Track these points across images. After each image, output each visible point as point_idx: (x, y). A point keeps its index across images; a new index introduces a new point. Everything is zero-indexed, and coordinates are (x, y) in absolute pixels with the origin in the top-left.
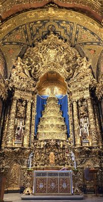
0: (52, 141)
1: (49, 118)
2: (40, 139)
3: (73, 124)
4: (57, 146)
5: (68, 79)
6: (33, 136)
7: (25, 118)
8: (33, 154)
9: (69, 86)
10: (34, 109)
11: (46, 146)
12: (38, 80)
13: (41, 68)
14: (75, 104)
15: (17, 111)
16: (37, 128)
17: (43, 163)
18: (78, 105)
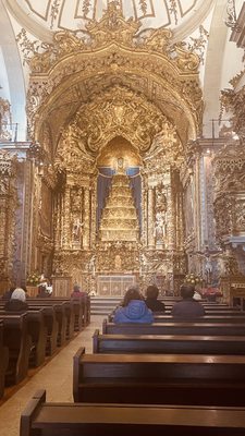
0: (118, 243)
1: (115, 209)
2: (103, 240)
3: (146, 220)
4: (124, 248)
5: (143, 152)
6: (94, 236)
7: (83, 213)
8: (95, 257)
10: (94, 198)
11: (110, 249)
13: (102, 133)
14: (150, 192)
15: (72, 202)
16: (98, 224)
17: (108, 268)
18: (154, 194)
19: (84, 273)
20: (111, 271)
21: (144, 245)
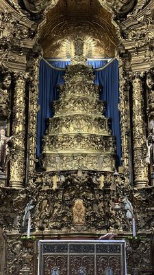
0: (80, 174)
1: (71, 119)
2: (49, 169)
3: (131, 134)
4: (90, 185)
6: (32, 163)
7: (12, 120)
8: (34, 203)
10: (34, 96)
11: (64, 187)
12: (41, 19)
14: (136, 84)
16: (41, 144)
17: (58, 224)
18: (144, 86)
19: (11, 237)
20: (64, 230)
21: (128, 181)
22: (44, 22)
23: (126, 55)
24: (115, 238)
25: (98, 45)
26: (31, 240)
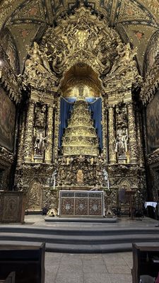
0: (81, 157)
1: (76, 129)
2: (65, 154)
3: (107, 136)
4: (86, 163)
5: (103, 76)
6: (56, 151)
7: (46, 128)
8: (57, 172)
9: (104, 85)
10: (57, 116)
11: (73, 163)
12: (61, 76)
13: (65, 58)
14: (111, 111)
16: (61, 141)
17: (70, 183)
18: (115, 112)
19: (45, 188)
20: (72, 185)
21: (105, 161)
22: (63, 78)
23: (106, 96)
24: (98, 190)
25: (91, 90)
26: (55, 191)
